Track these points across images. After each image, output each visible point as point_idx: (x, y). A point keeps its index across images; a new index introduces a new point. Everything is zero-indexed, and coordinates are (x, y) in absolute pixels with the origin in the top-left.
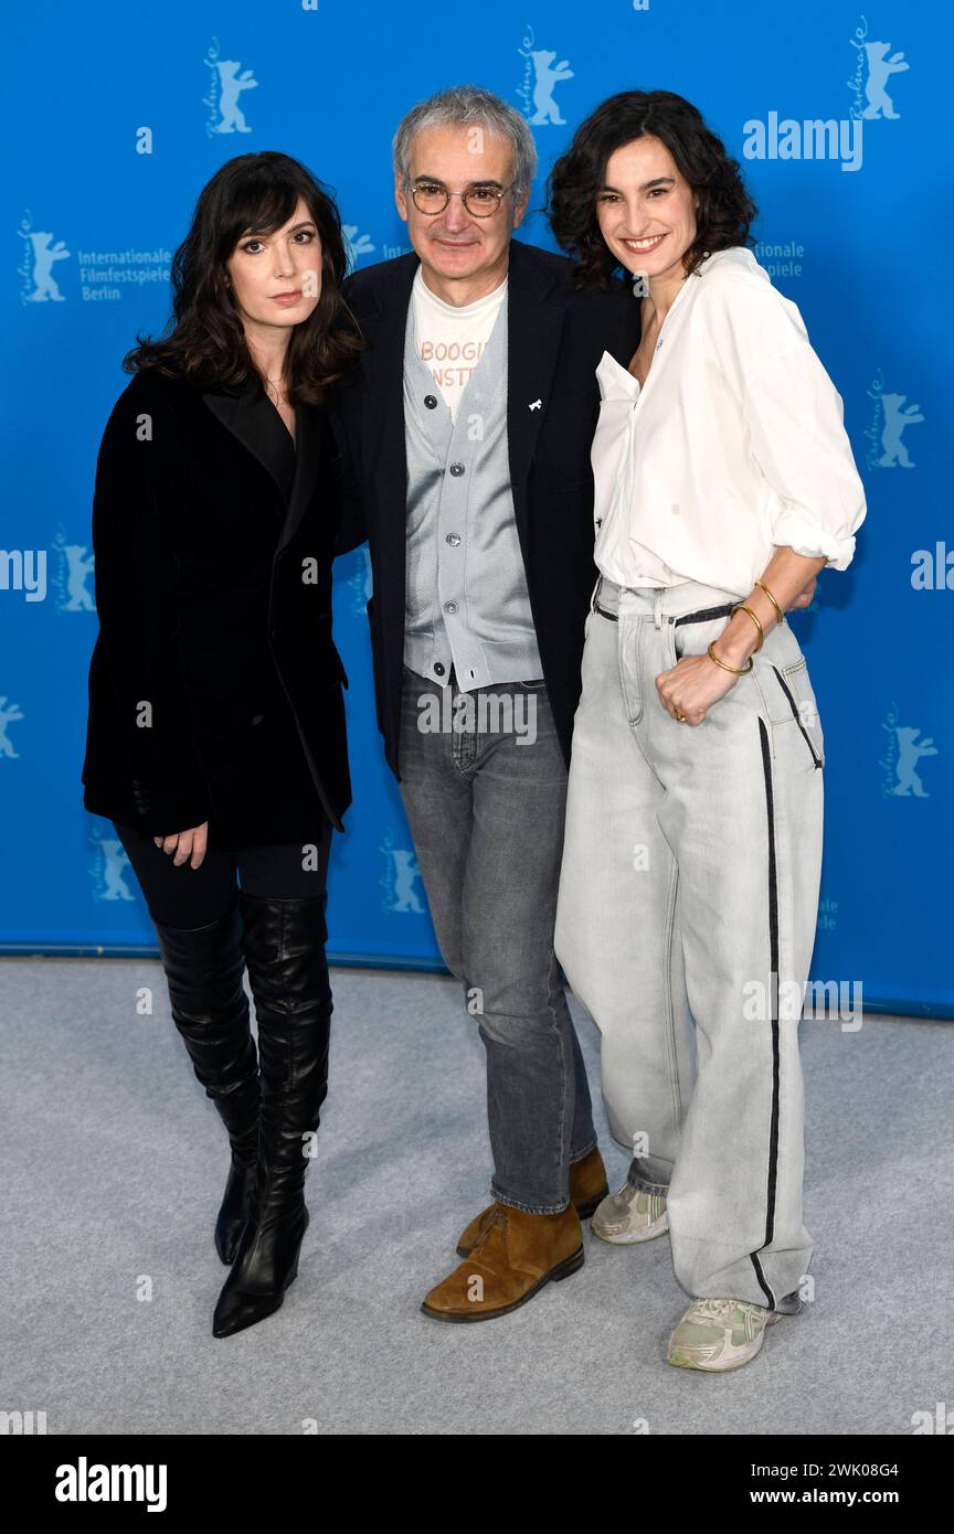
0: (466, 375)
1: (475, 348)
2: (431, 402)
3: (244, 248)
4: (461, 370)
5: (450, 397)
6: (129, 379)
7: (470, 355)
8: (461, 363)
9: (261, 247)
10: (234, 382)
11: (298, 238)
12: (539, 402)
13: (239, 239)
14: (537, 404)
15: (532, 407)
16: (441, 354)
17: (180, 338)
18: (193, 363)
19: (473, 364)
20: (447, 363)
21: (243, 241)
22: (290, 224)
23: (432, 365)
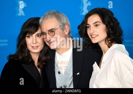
0: (65, 67)
1: (67, 62)
2: (59, 73)
3: (27, 36)
4: (64, 66)
5: (63, 71)
6: (8, 61)
7: (66, 63)
8: (64, 65)
9: (30, 37)
10: (29, 62)
11: (38, 36)
12: (79, 73)
13: (26, 35)
14: (78, 73)
15: (77, 74)
16: (60, 63)
17: (18, 53)
18: (21, 58)
19: (66, 65)
20: (62, 65)
21: (27, 35)
22: (36, 33)
23: (59, 65)
